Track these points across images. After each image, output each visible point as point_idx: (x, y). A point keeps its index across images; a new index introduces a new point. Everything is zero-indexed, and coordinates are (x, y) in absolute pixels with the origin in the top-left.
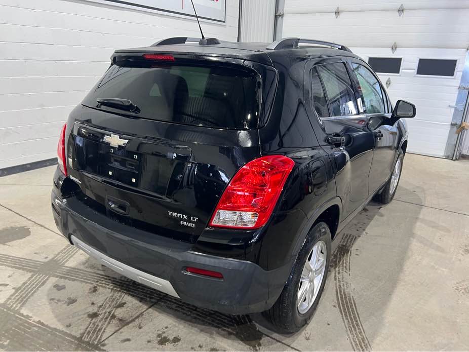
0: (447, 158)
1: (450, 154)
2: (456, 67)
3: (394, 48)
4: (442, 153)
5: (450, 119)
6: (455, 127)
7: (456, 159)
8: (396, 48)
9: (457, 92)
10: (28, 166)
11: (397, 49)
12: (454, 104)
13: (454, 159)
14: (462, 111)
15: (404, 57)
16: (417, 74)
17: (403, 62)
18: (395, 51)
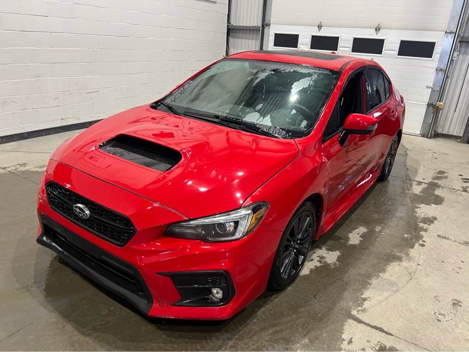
0: (423, 135)
1: (425, 132)
2: (435, 49)
3: (377, 29)
4: (418, 132)
5: (426, 99)
6: (432, 107)
7: (431, 137)
8: (379, 29)
9: (434, 74)
10: (25, 135)
11: (381, 30)
12: (431, 85)
13: (429, 136)
14: (438, 91)
15: (387, 38)
16: (398, 55)
17: (386, 43)
18: (379, 33)
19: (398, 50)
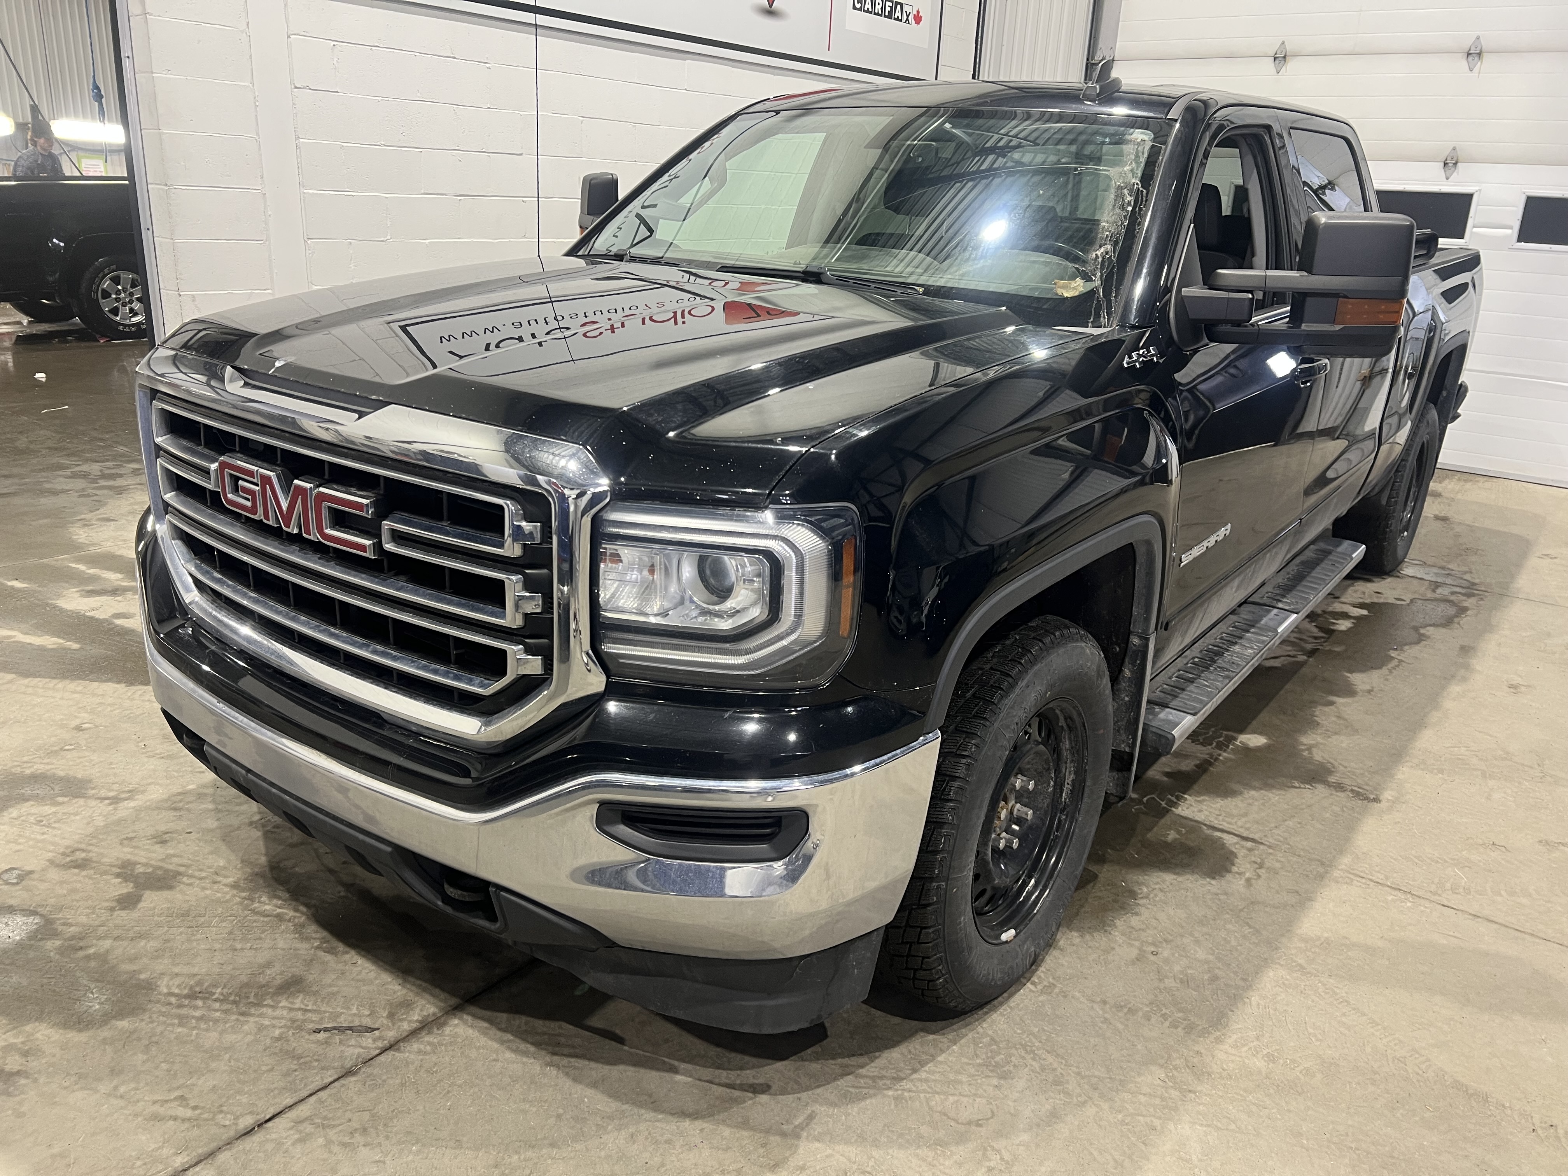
3: (1450, 164)
8: (1455, 164)
11: (1459, 164)
15: (1480, 190)
16: (1518, 241)
17: (1478, 205)
18: (1455, 174)
19: (1517, 225)
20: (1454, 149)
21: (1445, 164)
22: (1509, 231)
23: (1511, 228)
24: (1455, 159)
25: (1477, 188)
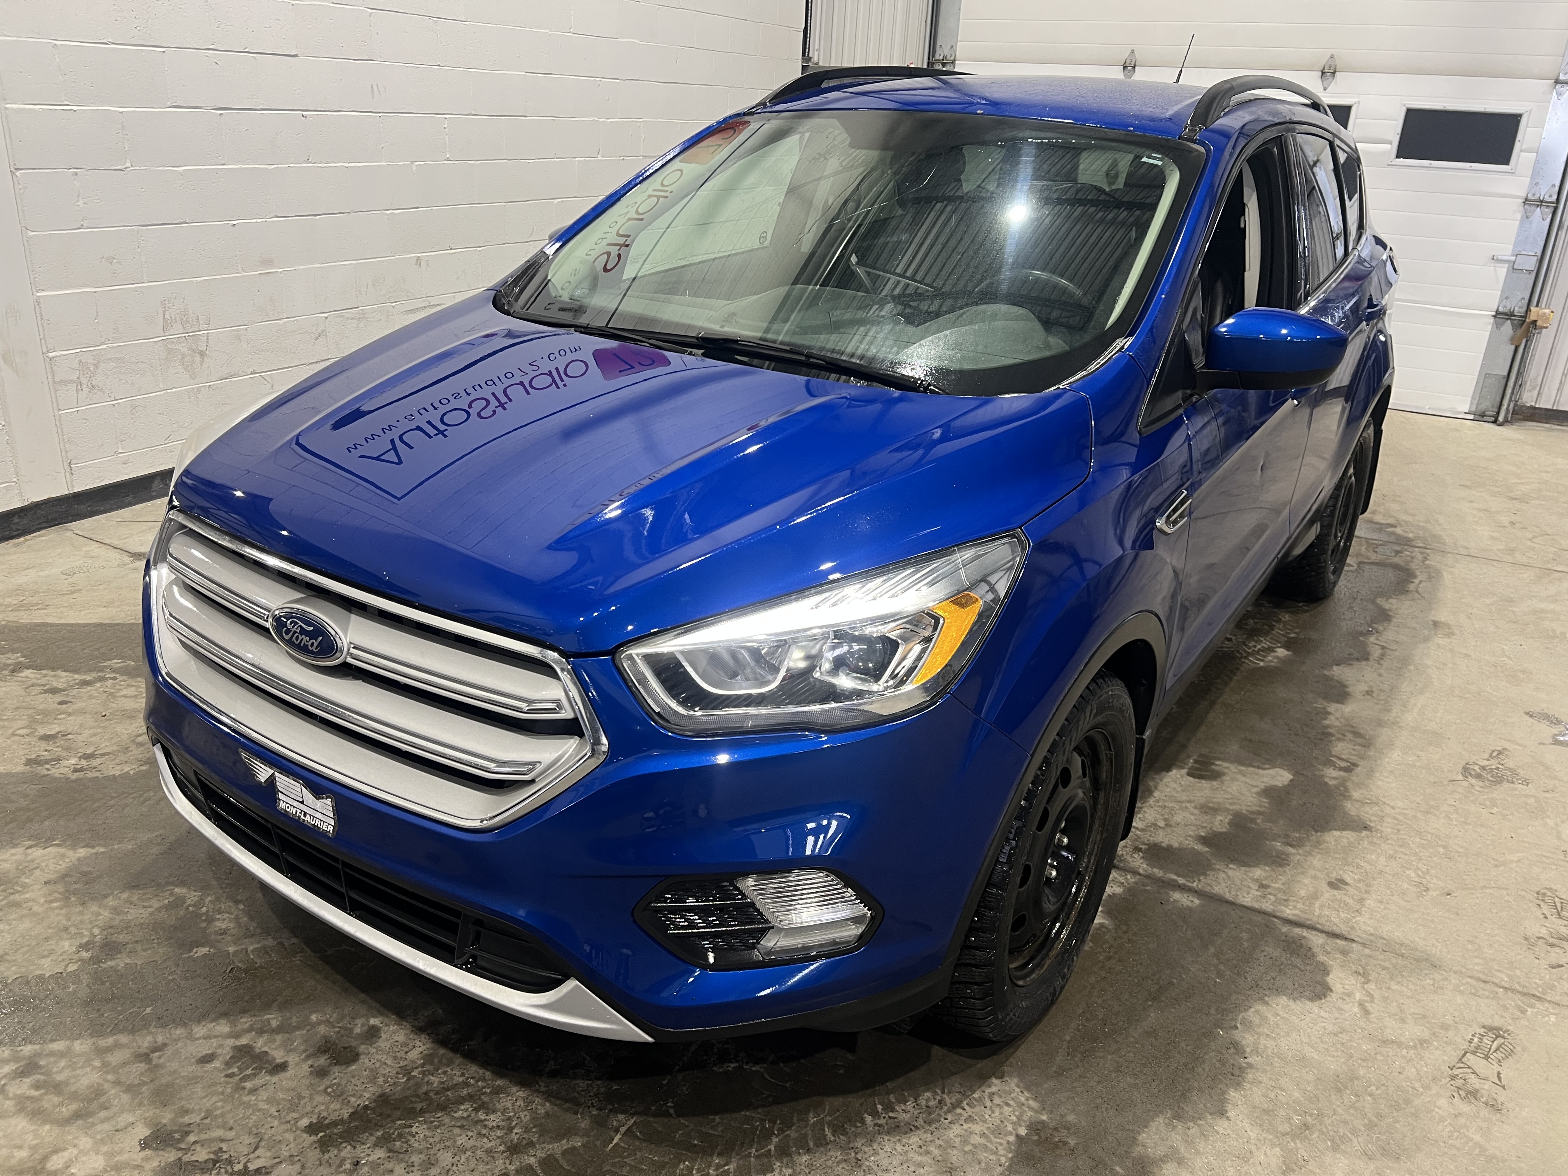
0: (1480, 416)
1: (1488, 405)
2: (1519, 136)
3: (1328, 73)
4: (1464, 405)
5: (1492, 301)
6: (1508, 322)
8: (1334, 73)
9: (1519, 216)
11: (1337, 73)
12: (1506, 251)
13: (1501, 419)
14: (1530, 272)
15: (1359, 102)
16: (1397, 157)
17: (1356, 118)
18: (1333, 84)
19: (1396, 140)
20: (1332, 57)
21: (1323, 73)
22: (1389, 146)
23: (1390, 143)
24: (1333, 68)
25: (1356, 100)
